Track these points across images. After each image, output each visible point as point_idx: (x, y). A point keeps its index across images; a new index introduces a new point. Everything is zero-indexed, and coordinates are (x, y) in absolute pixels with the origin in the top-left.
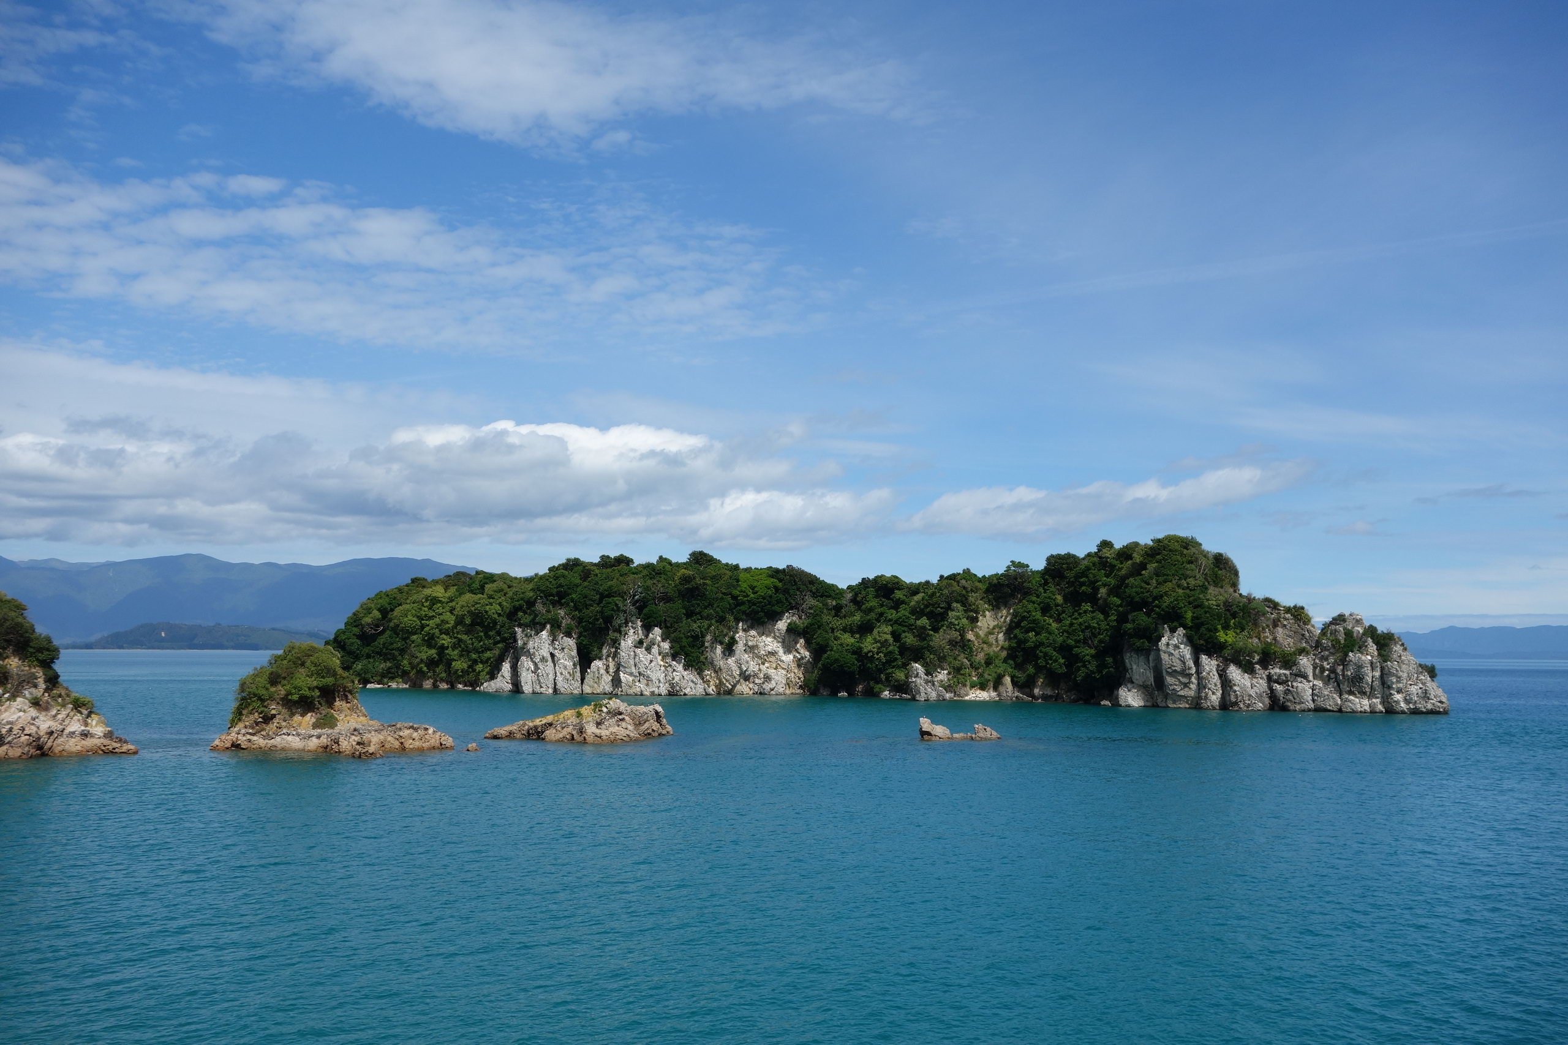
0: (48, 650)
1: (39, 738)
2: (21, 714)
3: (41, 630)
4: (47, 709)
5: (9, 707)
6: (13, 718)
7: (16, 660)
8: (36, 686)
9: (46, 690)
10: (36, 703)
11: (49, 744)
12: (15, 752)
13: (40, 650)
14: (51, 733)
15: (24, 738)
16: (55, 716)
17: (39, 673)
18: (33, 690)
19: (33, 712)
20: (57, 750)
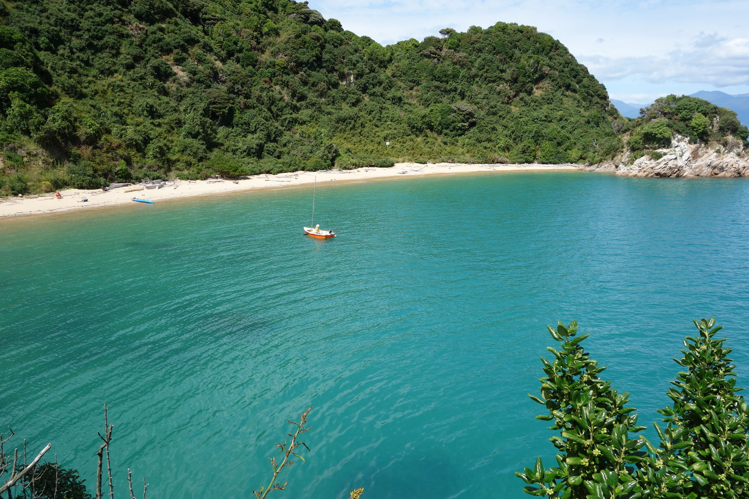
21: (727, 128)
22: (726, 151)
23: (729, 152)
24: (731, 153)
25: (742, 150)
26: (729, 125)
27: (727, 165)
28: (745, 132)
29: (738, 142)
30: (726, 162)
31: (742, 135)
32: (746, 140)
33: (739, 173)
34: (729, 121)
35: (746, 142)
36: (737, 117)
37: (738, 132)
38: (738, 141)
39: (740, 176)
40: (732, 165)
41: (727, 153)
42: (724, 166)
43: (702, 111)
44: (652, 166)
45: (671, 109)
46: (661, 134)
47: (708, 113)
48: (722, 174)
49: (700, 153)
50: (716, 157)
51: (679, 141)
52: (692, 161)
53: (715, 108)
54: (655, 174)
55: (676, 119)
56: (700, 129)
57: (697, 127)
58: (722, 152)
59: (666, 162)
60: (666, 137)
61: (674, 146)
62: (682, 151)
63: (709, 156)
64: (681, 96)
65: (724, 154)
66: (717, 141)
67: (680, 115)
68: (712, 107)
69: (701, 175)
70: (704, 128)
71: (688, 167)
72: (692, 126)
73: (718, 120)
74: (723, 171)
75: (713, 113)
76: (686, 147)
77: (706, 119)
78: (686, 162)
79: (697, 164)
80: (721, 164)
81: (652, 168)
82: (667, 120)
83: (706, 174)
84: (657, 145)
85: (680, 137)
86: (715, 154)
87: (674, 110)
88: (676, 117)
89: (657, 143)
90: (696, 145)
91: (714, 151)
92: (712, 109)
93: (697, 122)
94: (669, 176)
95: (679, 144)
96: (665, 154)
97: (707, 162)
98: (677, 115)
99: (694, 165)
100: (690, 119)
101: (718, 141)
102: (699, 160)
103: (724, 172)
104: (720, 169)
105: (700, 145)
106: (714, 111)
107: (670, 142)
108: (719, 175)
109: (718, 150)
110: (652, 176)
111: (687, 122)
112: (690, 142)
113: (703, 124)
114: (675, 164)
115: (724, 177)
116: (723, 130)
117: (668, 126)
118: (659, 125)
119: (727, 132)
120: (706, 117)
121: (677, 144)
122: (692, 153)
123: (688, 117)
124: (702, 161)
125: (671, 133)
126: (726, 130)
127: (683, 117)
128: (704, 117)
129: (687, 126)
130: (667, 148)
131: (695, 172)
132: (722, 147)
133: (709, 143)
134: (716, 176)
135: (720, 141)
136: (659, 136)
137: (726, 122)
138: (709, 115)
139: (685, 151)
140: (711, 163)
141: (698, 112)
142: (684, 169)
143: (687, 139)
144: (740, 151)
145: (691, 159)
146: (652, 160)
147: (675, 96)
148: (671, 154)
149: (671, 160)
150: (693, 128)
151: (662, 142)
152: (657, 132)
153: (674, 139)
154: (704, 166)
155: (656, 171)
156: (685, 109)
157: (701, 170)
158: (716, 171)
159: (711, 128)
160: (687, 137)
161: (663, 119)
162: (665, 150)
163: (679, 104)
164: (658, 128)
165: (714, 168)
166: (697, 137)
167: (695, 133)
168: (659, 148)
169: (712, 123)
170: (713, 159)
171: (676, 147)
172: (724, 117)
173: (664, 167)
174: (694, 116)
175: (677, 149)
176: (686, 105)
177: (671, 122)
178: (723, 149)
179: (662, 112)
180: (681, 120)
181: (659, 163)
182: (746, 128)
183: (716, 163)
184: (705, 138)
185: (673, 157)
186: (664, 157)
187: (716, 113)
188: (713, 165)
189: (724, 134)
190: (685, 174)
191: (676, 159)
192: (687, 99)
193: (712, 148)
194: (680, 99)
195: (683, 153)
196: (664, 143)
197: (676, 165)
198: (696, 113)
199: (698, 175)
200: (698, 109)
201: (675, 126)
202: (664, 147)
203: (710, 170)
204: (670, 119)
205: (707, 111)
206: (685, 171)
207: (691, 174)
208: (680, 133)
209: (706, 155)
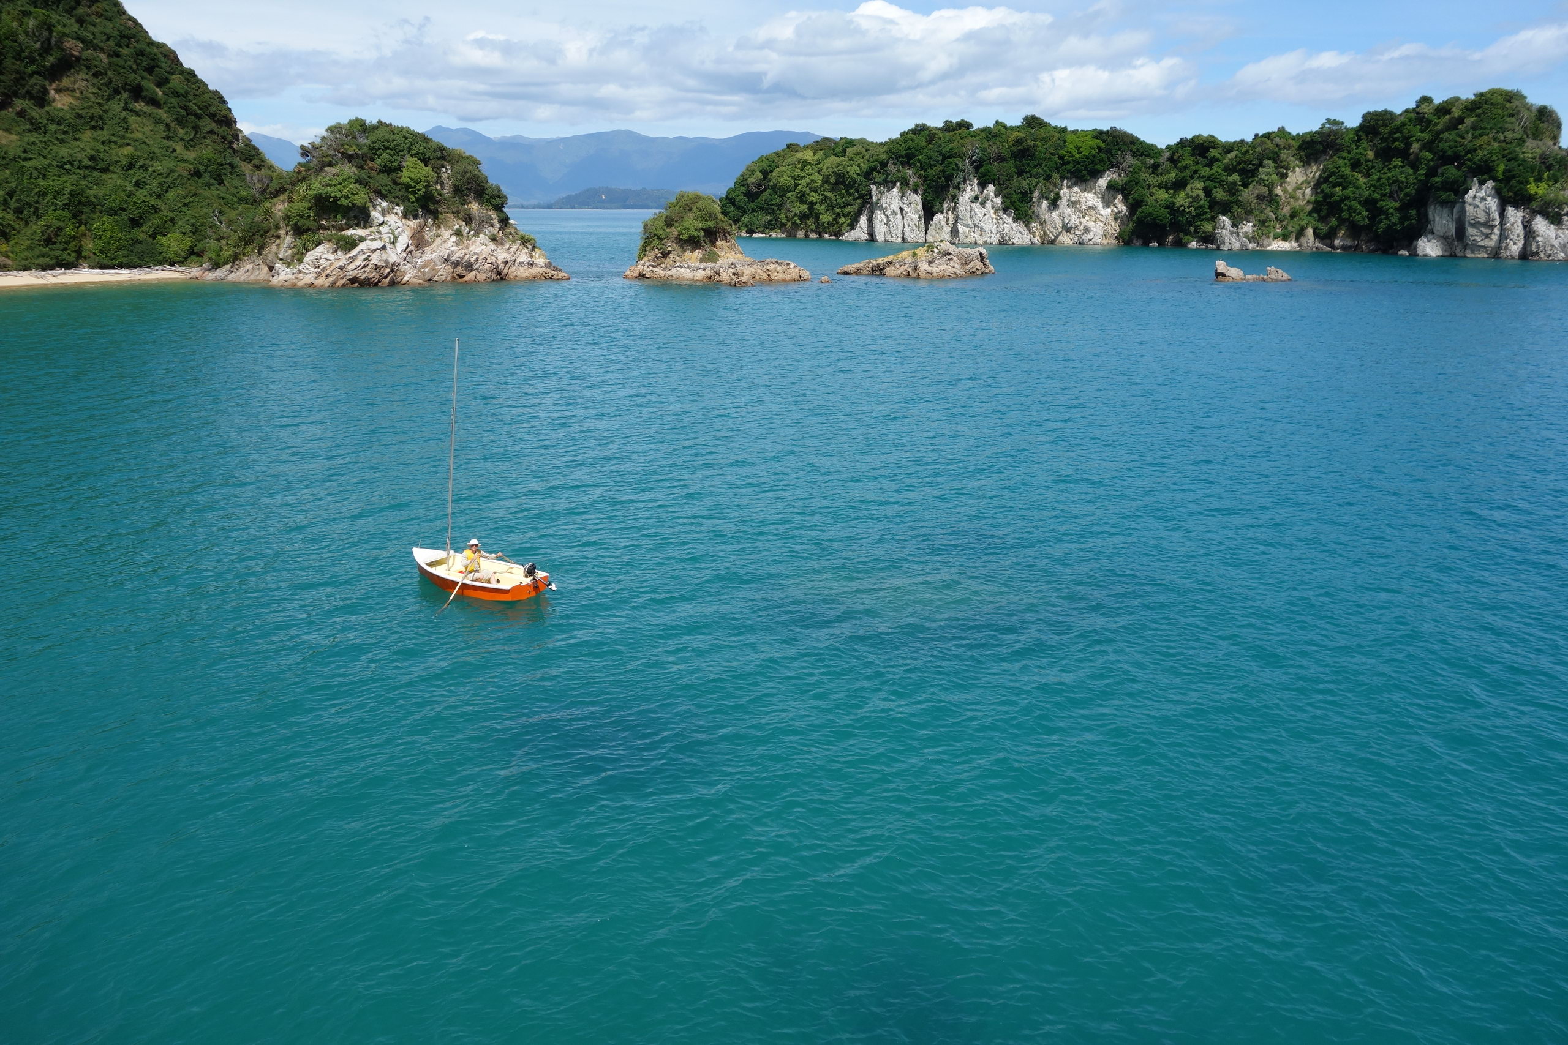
0: (499, 197)
1: (498, 266)
2: (484, 247)
3: (493, 181)
4: (502, 244)
5: (475, 241)
6: (478, 250)
7: (477, 205)
8: (492, 226)
9: (500, 229)
10: (493, 239)
11: (506, 271)
12: (481, 277)
13: (493, 197)
14: (507, 262)
15: (487, 266)
16: (508, 250)
17: (494, 215)
18: (491, 228)
19: (492, 246)
20: (512, 275)
21: (467, 189)
22: (472, 233)
23: (477, 234)
24: (481, 236)
26: (468, 183)
27: (477, 259)
29: (490, 216)
30: (475, 254)
31: (494, 202)
32: (502, 211)
33: (499, 274)
34: (467, 175)
35: (502, 215)
36: (480, 167)
37: (486, 197)
38: (489, 213)
39: (502, 279)
40: (486, 259)
41: (474, 236)
42: (472, 260)
43: (418, 153)
44: (341, 263)
45: (360, 147)
46: (347, 197)
47: (429, 159)
48: (470, 276)
49: (427, 236)
50: (457, 244)
51: (384, 213)
52: (414, 253)
53: (441, 149)
54: (349, 280)
55: (372, 169)
56: (419, 190)
57: (413, 184)
58: (465, 233)
59: (366, 256)
60: (359, 204)
61: (375, 222)
62: (393, 234)
63: (444, 242)
64: (375, 122)
65: (468, 239)
66: (453, 213)
67: (379, 161)
68: (435, 147)
69: (435, 279)
70: (427, 187)
71: (409, 265)
72: (404, 184)
73: (449, 172)
74: (471, 271)
75: (438, 159)
76: (400, 224)
77: (428, 170)
78: (404, 254)
79: (425, 258)
80: (467, 257)
81: (341, 268)
82: (354, 169)
83: (443, 278)
84: (344, 222)
85: (385, 204)
86: (454, 238)
87: (365, 149)
88: (371, 164)
89: (343, 217)
90: (417, 221)
91: (450, 232)
92: (435, 151)
93: (413, 176)
94: (376, 284)
95: (386, 219)
96: (362, 239)
97: (442, 254)
98: (373, 160)
99: (420, 260)
100: (399, 169)
101: (456, 213)
102: (428, 250)
103: (474, 273)
104: (466, 267)
105: (426, 222)
106: (439, 154)
107: (369, 216)
108: (466, 279)
109: (457, 230)
110: (344, 285)
111: (394, 175)
112: (405, 215)
113: (423, 179)
114: (384, 258)
115: (476, 281)
116: (461, 192)
117: (359, 181)
118: (340, 179)
119: (467, 196)
120: (426, 166)
121: (381, 219)
122: (413, 237)
123: (395, 164)
124: (433, 252)
125: (366, 196)
126: (466, 192)
127: (385, 165)
128: (423, 165)
129: (395, 183)
130: (365, 227)
131: (424, 274)
132: (464, 224)
133: (440, 216)
134: (460, 280)
135: (458, 212)
136: (344, 202)
137: (463, 176)
138: (433, 162)
139: (400, 234)
140: (449, 255)
141: (412, 156)
142: (403, 268)
143: (399, 209)
144: (496, 232)
145: (411, 248)
146: (339, 253)
147: (365, 122)
148: (373, 240)
149: (375, 250)
150: (408, 186)
151: (352, 215)
152: (338, 195)
153: (374, 208)
154: (438, 263)
155: (351, 274)
156: (387, 148)
157: (433, 269)
158: (460, 270)
159: (438, 187)
160: (398, 205)
161: (347, 168)
162: (360, 232)
163: (374, 138)
164: (339, 187)
165: (456, 264)
166: (416, 205)
167: (413, 198)
168: (349, 227)
169: (439, 178)
170: (452, 249)
171: (380, 225)
172: (459, 167)
173: (365, 266)
174: (404, 164)
175: (384, 229)
176: (387, 141)
177: (363, 174)
178: (465, 229)
179: (342, 154)
180: (381, 172)
181: (354, 258)
182: (499, 189)
183: (457, 255)
184: (432, 207)
185: (378, 244)
186: (362, 246)
187: (444, 158)
188: (454, 258)
189: (464, 200)
190: (406, 279)
191: (384, 248)
192: (388, 129)
193: (448, 227)
194: (374, 128)
195: (396, 238)
196: (356, 217)
197: (386, 261)
198: (408, 157)
199: (430, 280)
200: (409, 149)
201: (372, 183)
202: (358, 225)
203: (449, 268)
204: (361, 167)
205: (428, 154)
206: (404, 274)
207: (416, 277)
208: (384, 197)
209: (439, 241)
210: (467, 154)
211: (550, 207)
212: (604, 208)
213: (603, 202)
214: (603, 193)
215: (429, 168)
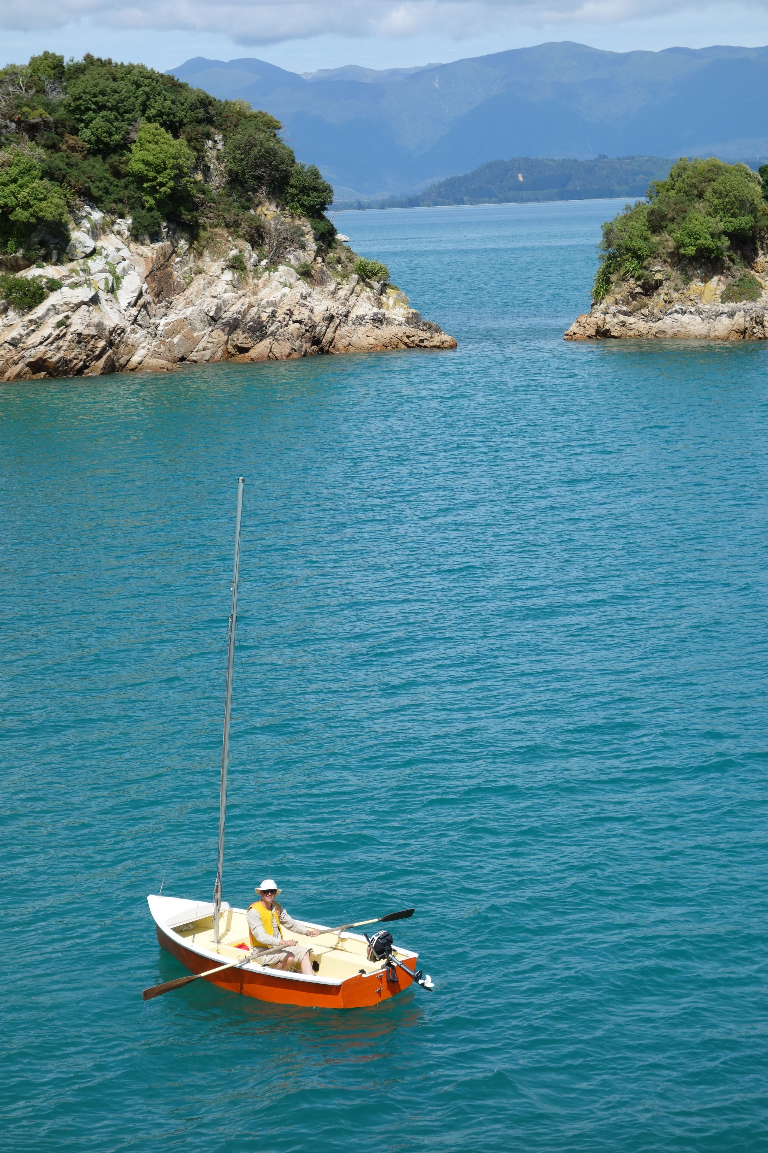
1: (314, 326)
2: (287, 290)
3: (304, 159)
4: (322, 282)
5: (269, 280)
6: (276, 296)
7: (273, 207)
8: (303, 247)
9: (319, 252)
10: (305, 273)
11: (329, 335)
12: (282, 349)
13: (304, 190)
14: (330, 319)
15: (293, 327)
16: (334, 293)
17: (306, 225)
18: (300, 253)
19: (302, 287)
20: (341, 344)
21: (255, 178)
22: (264, 263)
23: (273, 264)
24: (281, 268)
25: (312, 254)
26: (257, 166)
27: (273, 314)
28: (315, 189)
29: (298, 228)
30: (270, 304)
31: (307, 200)
32: (322, 218)
33: (316, 341)
34: (255, 151)
35: (322, 226)
36: (280, 134)
37: (292, 191)
38: (298, 222)
39: (323, 352)
40: (290, 313)
41: (267, 268)
42: (264, 317)
43: (160, 114)
44: (14, 334)
45: (50, 108)
46: (26, 206)
47: (182, 124)
48: (260, 348)
49: (177, 275)
50: (235, 286)
51: (95, 232)
52: (152, 308)
53: (205, 102)
54: (29, 365)
55: (73, 149)
56: (162, 185)
57: (151, 174)
58: (249, 265)
59: (61, 317)
60: (48, 217)
61: (80, 251)
62: (113, 272)
63: (210, 284)
64: (79, 59)
65: (257, 275)
66: (227, 226)
67: (86, 134)
68: (193, 98)
69: (193, 356)
70: (177, 178)
71: (141, 332)
72: (133, 175)
73: (220, 146)
74: (262, 338)
75: (199, 122)
76: (125, 252)
77: (180, 145)
78: (134, 311)
79: (172, 317)
80: (254, 311)
81: (14, 343)
82: (40, 151)
83: (208, 354)
84: (20, 253)
85: (97, 215)
86: (228, 275)
87: (61, 112)
88: (71, 140)
89: (19, 245)
90: (157, 245)
91: (222, 263)
92: (193, 107)
93: (150, 158)
94: (80, 372)
95: (99, 244)
96: (54, 286)
97: (205, 307)
98: (75, 131)
99: (163, 322)
100: (125, 145)
101: (233, 226)
102: (179, 300)
103: (267, 341)
104: (252, 330)
105: (175, 244)
106: (201, 113)
107: (66, 240)
108: (252, 354)
109: (236, 258)
110: (18, 376)
111: (114, 158)
112: (136, 236)
113: (170, 162)
114: (96, 320)
115: (271, 359)
116: (242, 184)
117: (49, 174)
118: (14, 171)
119: (255, 191)
120: (176, 136)
121: (91, 244)
122: (150, 276)
123: (116, 137)
124: (189, 303)
125: (62, 202)
126: (252, 183)
127: (99, 141)
128: (169, 136)
129: (117, 174)
130: (59, 262)
131: (170, 348)
132: (248, 246)
133: (202, 234)
134: (242, 357)
135: (236, 224)
136: (21, 215)
137: (246, 153)
138: (188, 128)
139: (125, 271)
140: (219, 309)
141: (149, 120)
142: (131, 338)
143: (125, 224)
144: (310, 259)
145: (147, 298)
146: (11, 314)
147: (61, 59)
148: (75, 285)
149: (78, 306)
150: (140, 179)
151: (35, 238)
152: (11, 201)
153: (78, 224)
154: (198, 325)
155: (33, 354)
156: (102, 107)
157: (188, 338)
158: (240, 338)
159: (199, 177)
160: (122, 216)
161: (27, 151)
162: (51, 271)
163: (77, 90)
164: (12, 187)
165: (233, 326)
166: (156, 213)
167: (149, 201)
168: (29, 262)
169: (200, 159)
170: (226, 296)
171: (88, 256)
172: (239, 136)
173: (59, 338)
174: (134, 136)
175: (96, 264)
176: (103, 93)
177: (57, 160)
178: (251, 256)
179: (19, 123)
180: (92, 153)
181: (38, 323)
182: (316, 175)
183: (235, 308)
184: (186, 216)
185: (84, 294)
186: (54, 299)
187: (210, 121)
188: (229, 314)
189: (249, 200)
190: (136, 359)
191: (95, 300)
192: (104, 71)
193: (216, 255)
194: (78, 70)
195: (118, 279)
196: (43, 244)
197: (100, 326)
198: (142, 123)
199: (182, 359)
200: (144, 108)
201: (74, 175)
202: (46, 258)
203: (219, 335)
204: (53, 147)
205: (180, 114)
206: (133, 349)
207: (156, 354)
208: (95, 202)
209: (199, 282)
210: (255, 110)
211: (413, 202)
212: (522, 200)
213: (520, 187)
214: (519, 170)
215: (182, 141)
